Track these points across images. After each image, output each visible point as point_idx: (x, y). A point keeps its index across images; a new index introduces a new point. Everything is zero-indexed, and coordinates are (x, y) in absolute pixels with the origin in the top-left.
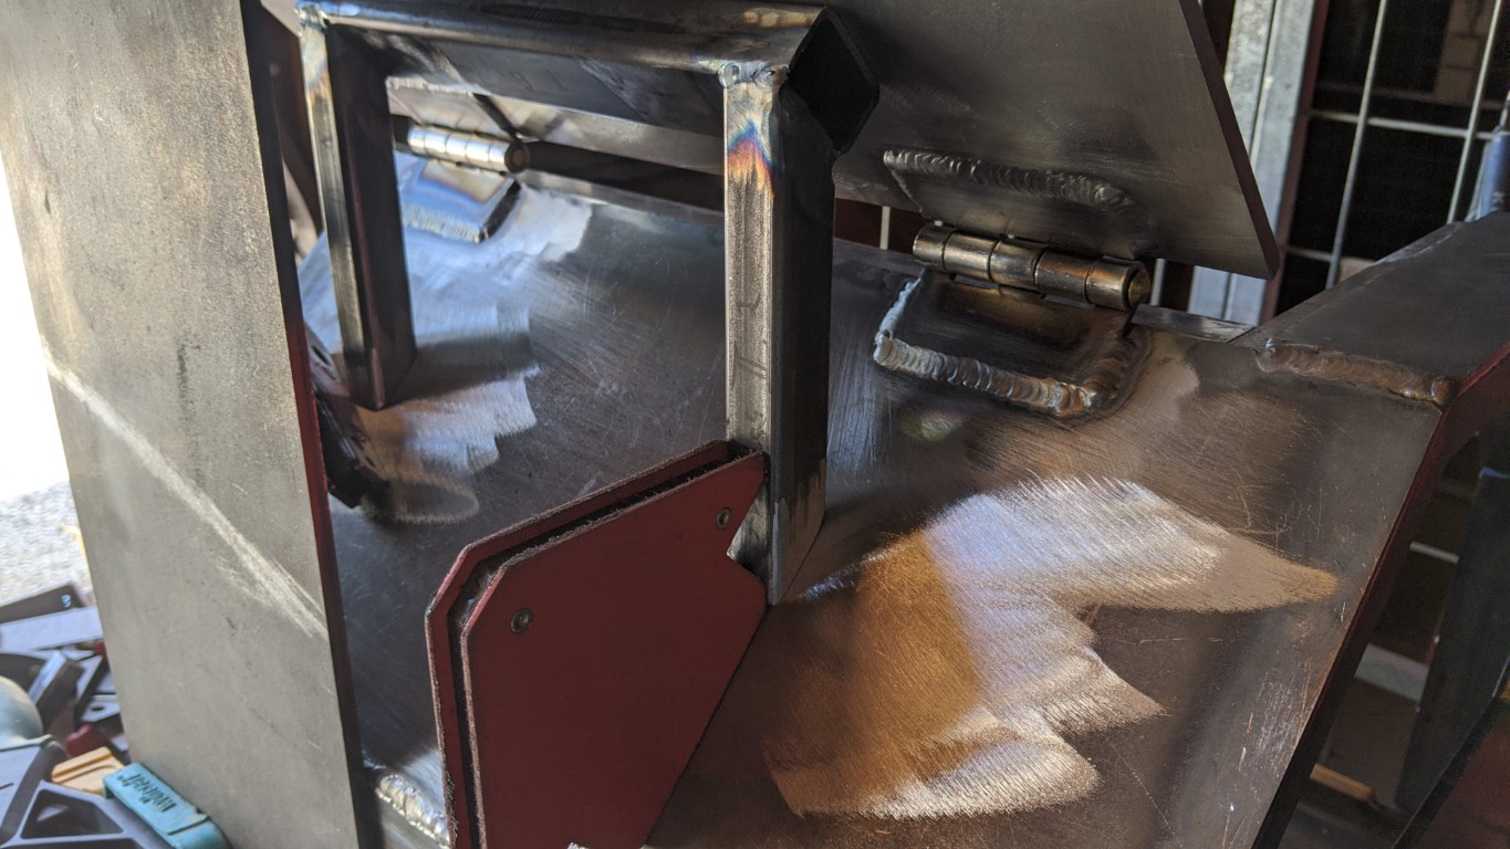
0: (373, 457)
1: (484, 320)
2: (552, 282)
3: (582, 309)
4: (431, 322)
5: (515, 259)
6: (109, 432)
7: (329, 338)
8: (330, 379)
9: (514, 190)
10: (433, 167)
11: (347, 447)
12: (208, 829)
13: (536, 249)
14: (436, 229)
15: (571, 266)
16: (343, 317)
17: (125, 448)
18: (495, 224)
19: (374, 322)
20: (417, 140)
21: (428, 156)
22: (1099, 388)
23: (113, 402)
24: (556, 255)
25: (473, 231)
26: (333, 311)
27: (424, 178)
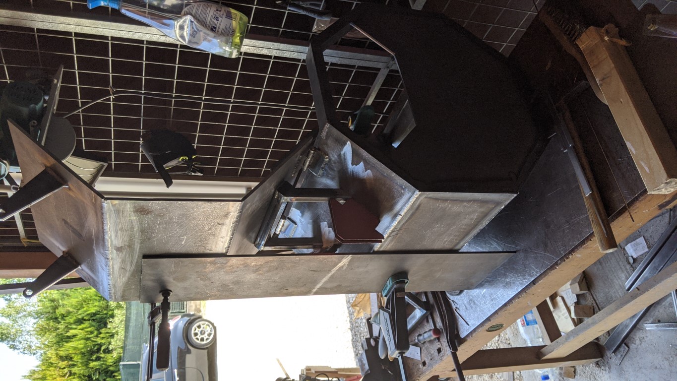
0: (330, 245)
1: (310, 227)
2: (304, 216)
3: (309, 212)
4: (310, 235)
5: (300, 221)
6: (322, 285)
7: (311, 251)
8: (318, 251)
9: (289, 218)
10: (283, 230)
11: (328, 250)
12: (390, 279)
13: (299, 217)
14: (294, 231)
15: (303, 213)
16: (307, 248)
17: (325, 283)
18: (294, 222)
19: (309, 244)
20: (278, 233)
21: (280, 231)
22: (326, 155)
23: (318, 283)
24: (300, 214)
25: (295, 225)
26: (306, 250)
27: (284, 232)
